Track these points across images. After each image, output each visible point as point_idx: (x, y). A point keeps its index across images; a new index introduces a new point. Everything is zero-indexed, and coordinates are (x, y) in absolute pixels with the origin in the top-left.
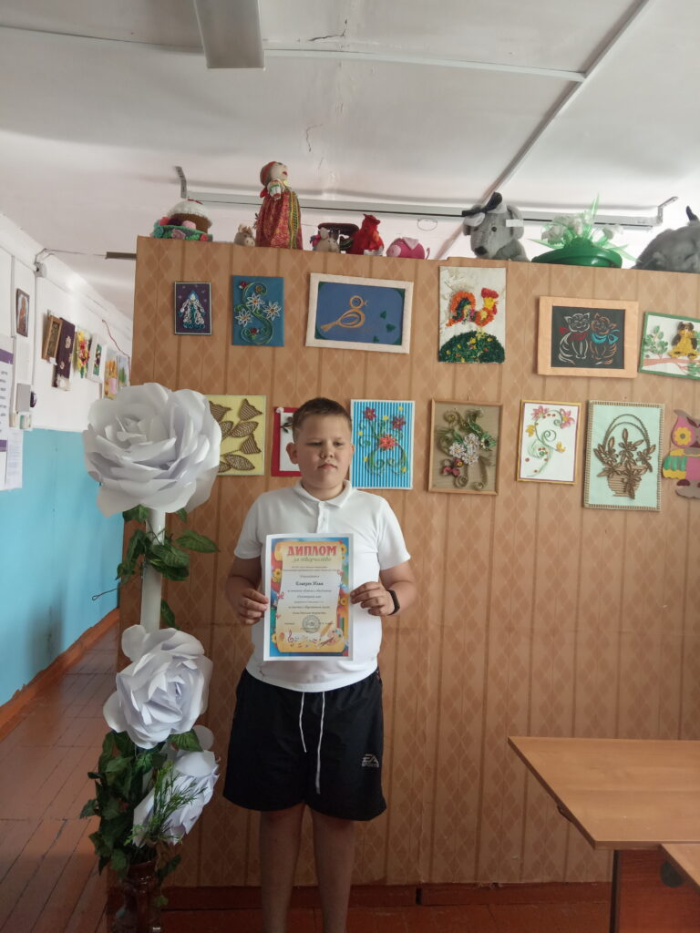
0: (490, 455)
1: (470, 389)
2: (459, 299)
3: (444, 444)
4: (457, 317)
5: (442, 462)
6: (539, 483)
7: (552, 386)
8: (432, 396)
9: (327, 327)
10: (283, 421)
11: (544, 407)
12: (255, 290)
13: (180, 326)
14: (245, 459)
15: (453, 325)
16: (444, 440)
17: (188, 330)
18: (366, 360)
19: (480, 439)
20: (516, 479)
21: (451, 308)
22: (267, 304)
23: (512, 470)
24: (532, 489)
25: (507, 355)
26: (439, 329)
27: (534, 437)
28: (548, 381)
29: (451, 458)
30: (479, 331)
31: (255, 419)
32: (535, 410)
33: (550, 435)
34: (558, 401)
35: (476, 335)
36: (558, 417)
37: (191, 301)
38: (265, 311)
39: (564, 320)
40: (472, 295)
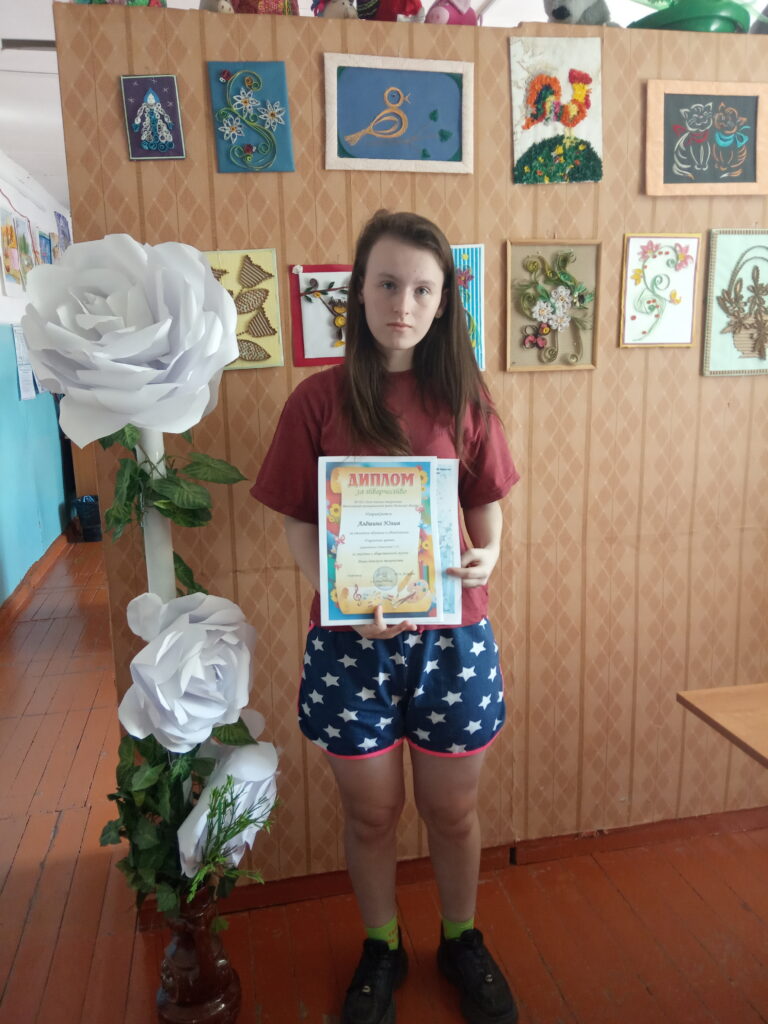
0: (585, 315)
1: (556, 221)
2: (538, 87)
3: (525, 304)
4: (537, 116)
5: (523, 330)
6: (647, 349)
7: (664, 210)
8: (505, 236)
9: (354, 139)
10: (303, 286)
11: (656, 241)
12: (244, 84)
13: (138, 147)
14: (255, 344)
15: (532, 128)
16: (525, 299)
17: (149, 153)
18: (413, 186)
19: (571, 294)
20: (618, 345)
21: (527, 101)
22: (264, 105)
23: (613, 334)
24: (639, 356)
25: (606, 169)
26: (512, 134)
27: (642, 285)
28: (660, 205)
29: (535, 324)
30: (567, 135)
31: (263, 285)
32: (642, 247)
33: (661, 281)
34: (672, 232)
35: (564, 141)
36: (672, 256)
37: (148, 106)
38: (261, 117)
39: (680, 114)
40: (555, 80)
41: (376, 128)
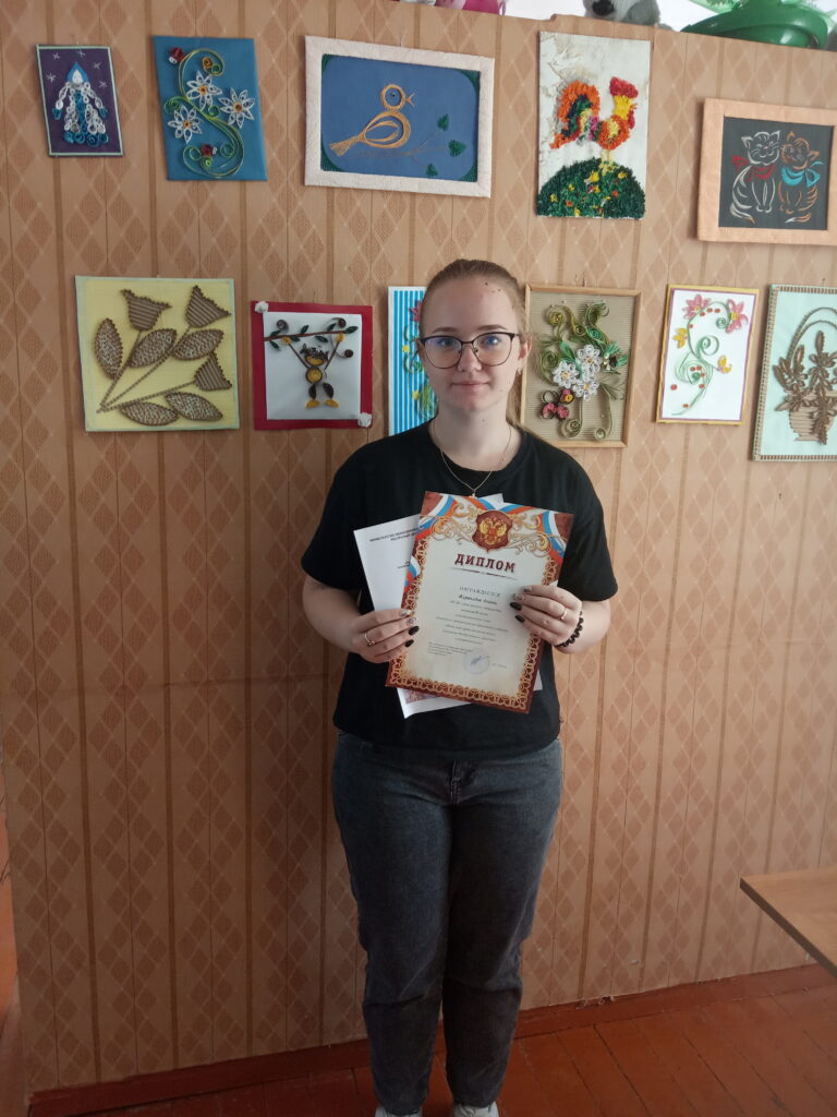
0: (616, 381)
1: (587, 265)
3: (545, 365)
4: (569, 133)
5: (541, 395)
6: (688, 425)
7: (717, 258)
8: (525, 280)
10: (269, 327)
11: (705, 296)
12: (201, 66)
13: (59, 139)
14: (202, 399)
15: (563, 147)
16: (545, 359)
17: (75, 147)
18: (413, 210)
19: (601, 355)
20: (654, 419)
21: (558, 113)
22: (227, 94)
23: (650, 407)
24: (678, 434)
26: (538, 152)
27: (686, 348)
28: (711, 252)
29: (554, 389)
30: (604, 159)
31: (218, 325)
32: (689, 302)
33: (709, 344)
34: (725, 285)
35: (601, 166)
36: (723, 314)
37: (74, 86)
38: (224, 110)
39: (741, 141)
40: (594, 90)
41: (369, 135)
